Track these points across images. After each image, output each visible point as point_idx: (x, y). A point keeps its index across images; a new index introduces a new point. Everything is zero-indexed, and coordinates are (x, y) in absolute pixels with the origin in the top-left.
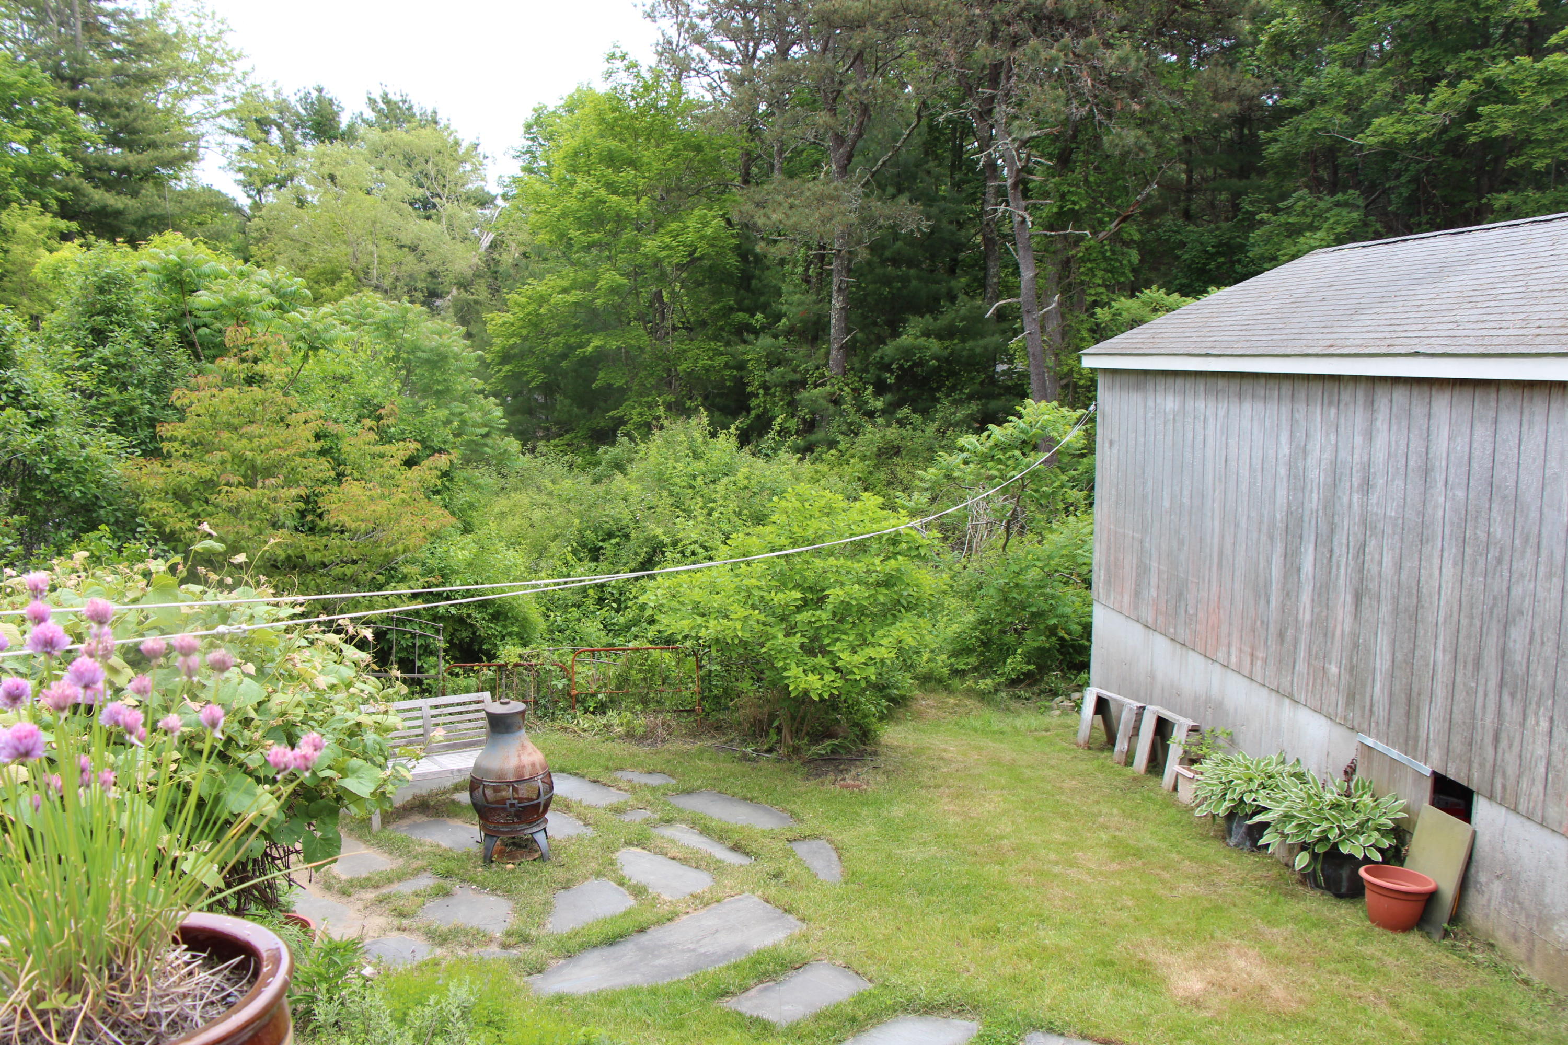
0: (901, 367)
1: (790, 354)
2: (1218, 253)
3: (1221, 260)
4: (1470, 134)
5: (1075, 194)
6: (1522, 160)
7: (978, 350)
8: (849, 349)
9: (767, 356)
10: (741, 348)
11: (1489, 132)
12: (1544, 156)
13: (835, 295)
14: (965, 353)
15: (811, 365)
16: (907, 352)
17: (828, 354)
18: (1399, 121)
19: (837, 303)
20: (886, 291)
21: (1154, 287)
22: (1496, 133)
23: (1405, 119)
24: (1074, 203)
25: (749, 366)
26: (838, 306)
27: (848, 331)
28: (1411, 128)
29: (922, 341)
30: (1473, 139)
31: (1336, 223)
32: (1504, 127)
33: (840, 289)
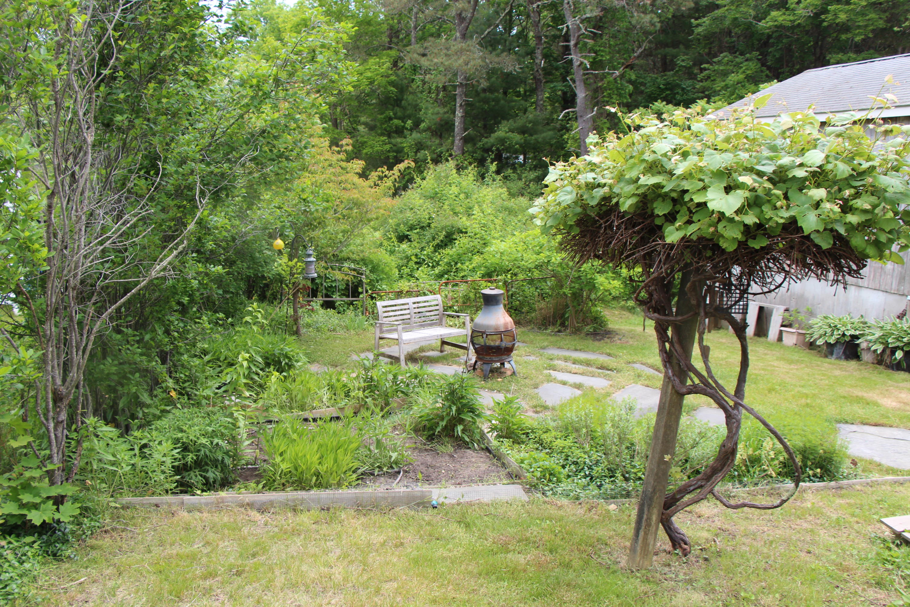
0: (498, 149)
1: (429, 143)
2: (666, 89)
3: (668, 92)
4: (824, 21)
5: (603, 51)
6: (849, 35)
7: (540, 140)
8: (466, 140)
9: (416, 144)
10: (399, 140)
11: (834, 20)
12: (861, 34)
13: (458, 108)
14: (532, 142)
15: (444, 148)
16: (502, 141)
17: (453, 143)
18: (784, 14)
19: (459, 113)
20: (486, 107)
21: (659, 101)
22: (837, 21)
23: (787, 13)
24: (602, 56)
25: (405, 150)
26: (460, 115)
27: (465, 130)
28: (791, 18)
29: (510, 135)
30: (825, 24)
31: (747, 69)
32: (843, 17)
33: (461, 105)
